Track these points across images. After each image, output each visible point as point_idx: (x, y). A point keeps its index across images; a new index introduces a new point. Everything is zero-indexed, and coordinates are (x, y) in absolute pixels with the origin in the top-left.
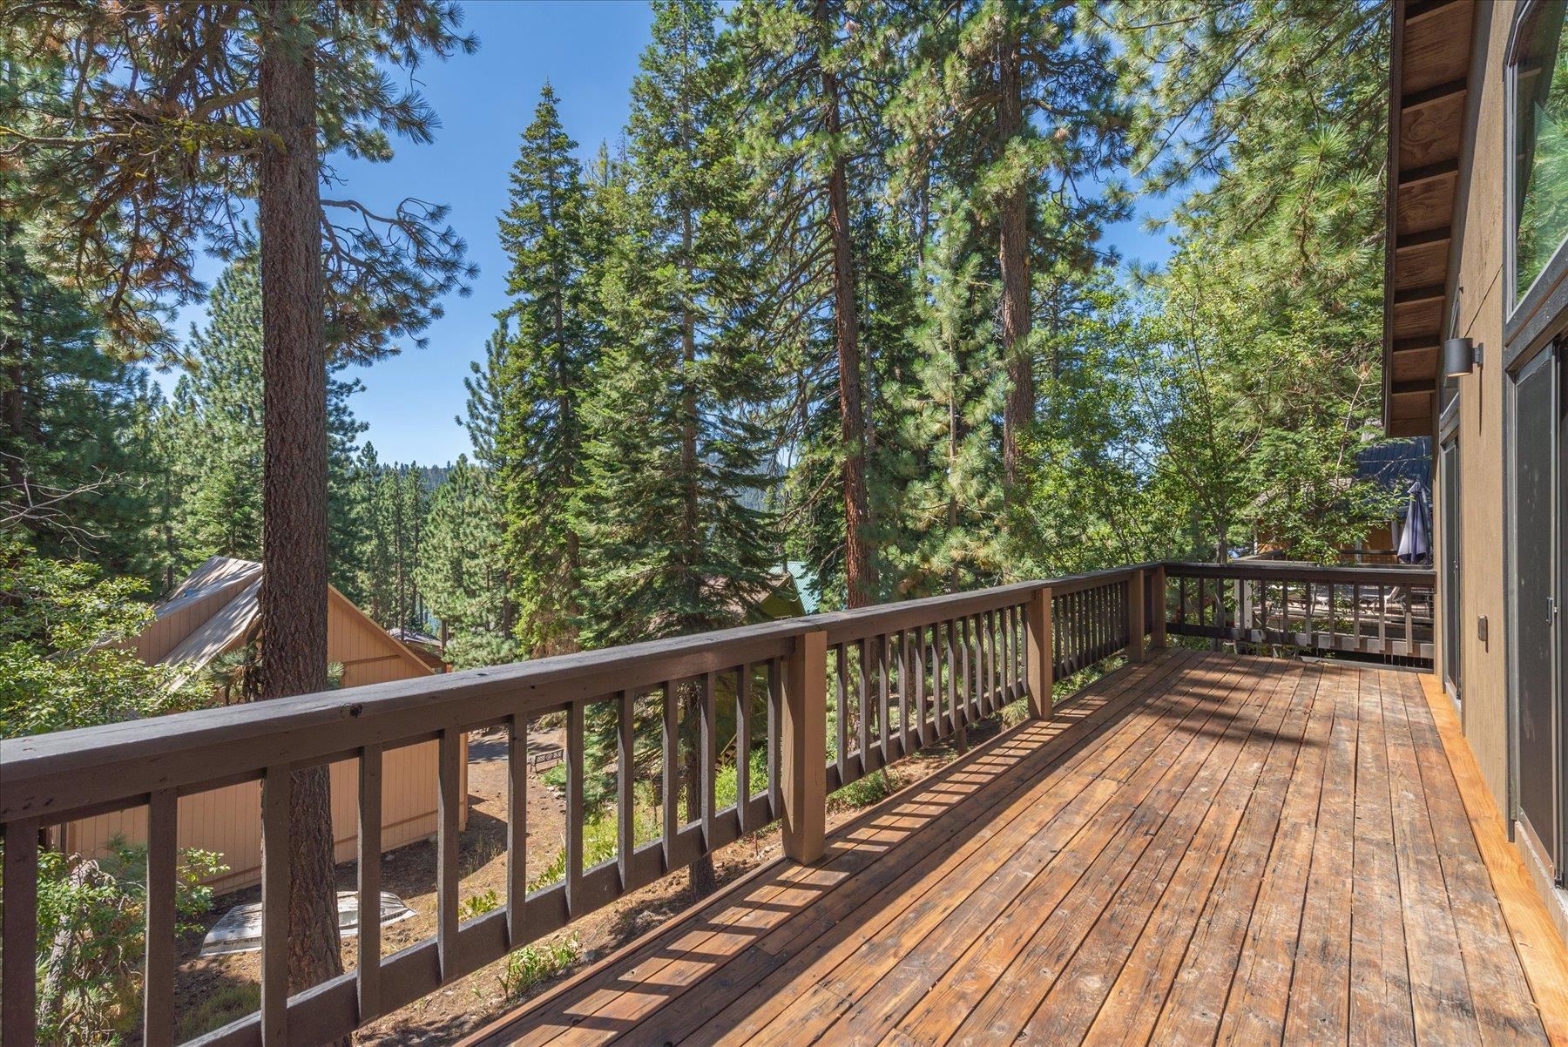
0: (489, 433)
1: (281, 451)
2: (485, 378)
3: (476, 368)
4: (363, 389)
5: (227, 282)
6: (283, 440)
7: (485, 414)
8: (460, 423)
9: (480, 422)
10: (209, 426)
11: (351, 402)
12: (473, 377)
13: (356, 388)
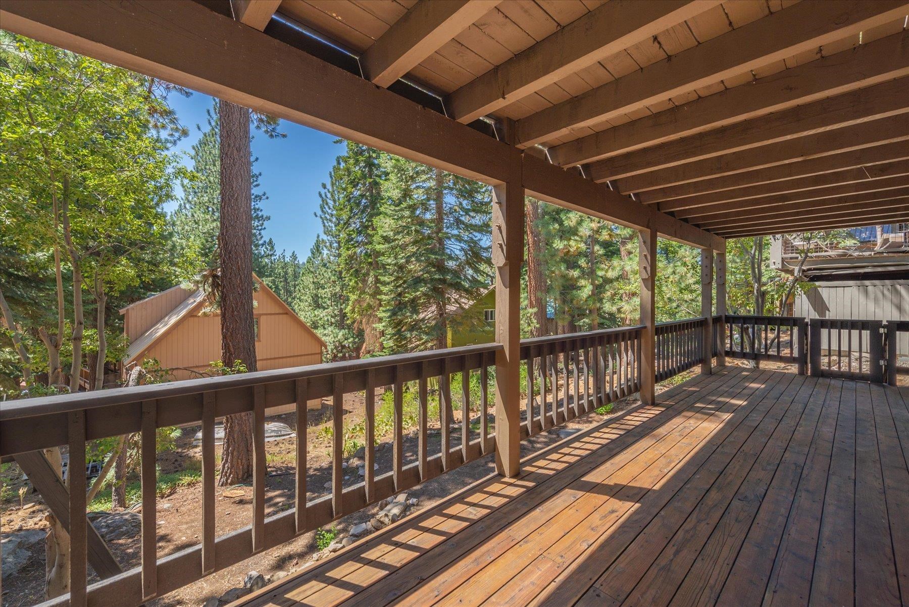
0: (331, 221)
1: (228, 151)
2: (329, 192)
3: (324, 186)
4: (267, 198)
5: (201, 146)
6: (229, 145)
7: (330, 211)
8: (316, 216)
9: (326, 215)
10: (193, 216)
11: (259, 205)
12: (323, 191)
13: (264, 197)
